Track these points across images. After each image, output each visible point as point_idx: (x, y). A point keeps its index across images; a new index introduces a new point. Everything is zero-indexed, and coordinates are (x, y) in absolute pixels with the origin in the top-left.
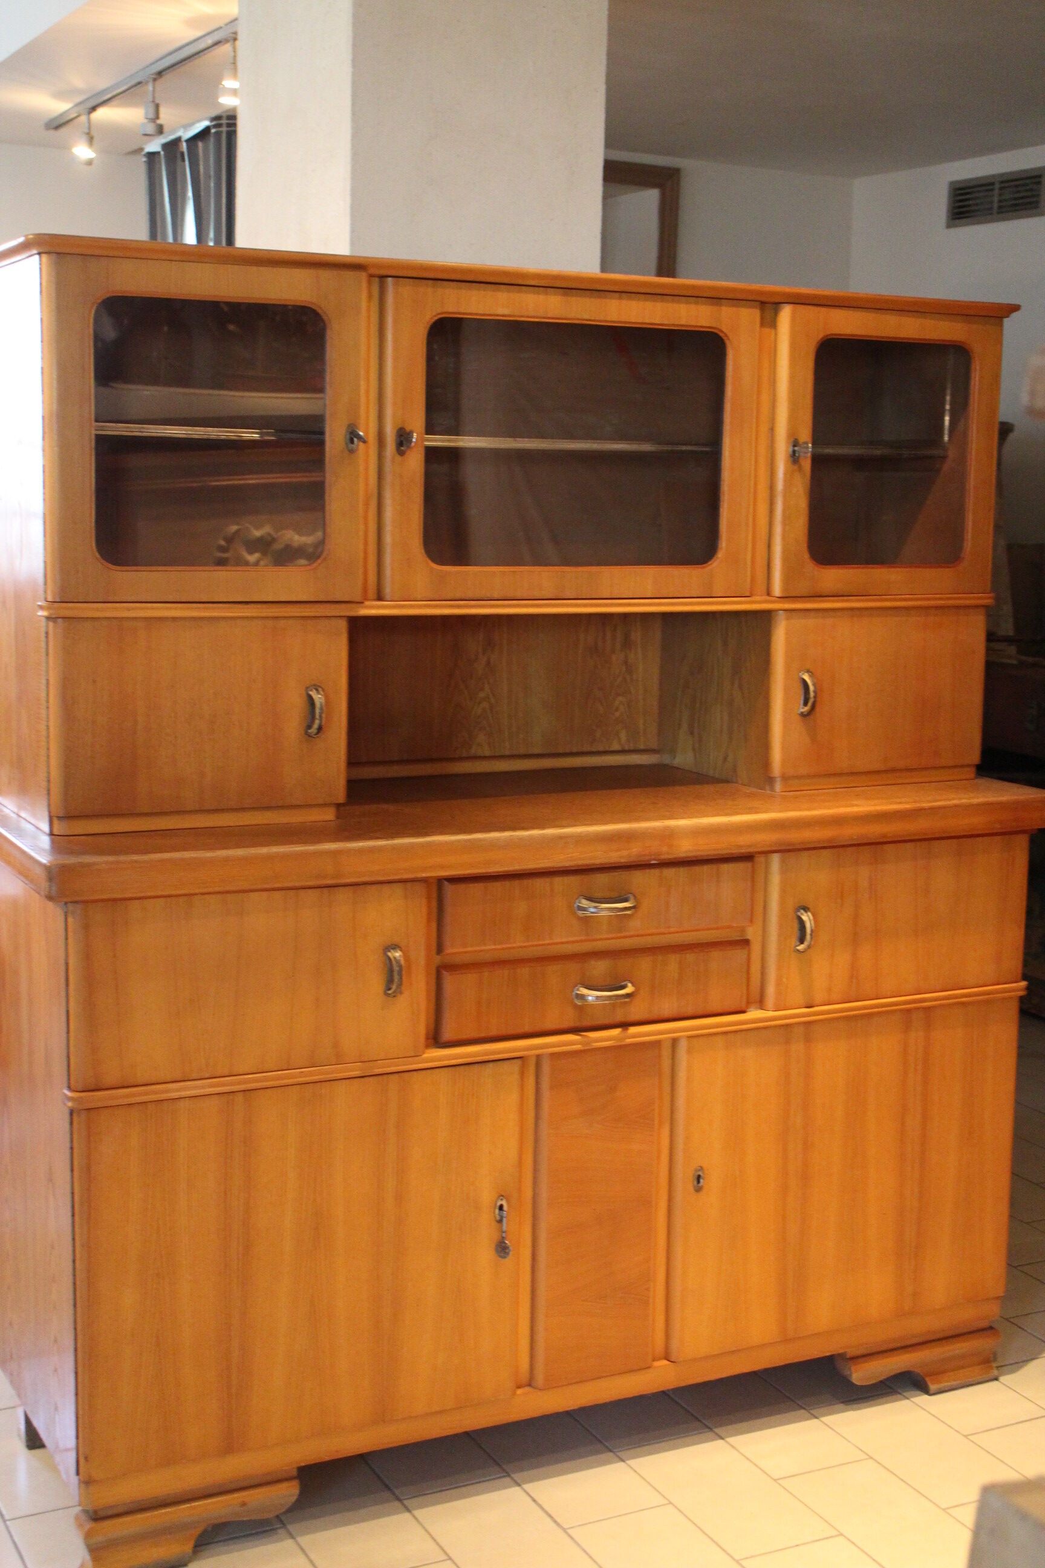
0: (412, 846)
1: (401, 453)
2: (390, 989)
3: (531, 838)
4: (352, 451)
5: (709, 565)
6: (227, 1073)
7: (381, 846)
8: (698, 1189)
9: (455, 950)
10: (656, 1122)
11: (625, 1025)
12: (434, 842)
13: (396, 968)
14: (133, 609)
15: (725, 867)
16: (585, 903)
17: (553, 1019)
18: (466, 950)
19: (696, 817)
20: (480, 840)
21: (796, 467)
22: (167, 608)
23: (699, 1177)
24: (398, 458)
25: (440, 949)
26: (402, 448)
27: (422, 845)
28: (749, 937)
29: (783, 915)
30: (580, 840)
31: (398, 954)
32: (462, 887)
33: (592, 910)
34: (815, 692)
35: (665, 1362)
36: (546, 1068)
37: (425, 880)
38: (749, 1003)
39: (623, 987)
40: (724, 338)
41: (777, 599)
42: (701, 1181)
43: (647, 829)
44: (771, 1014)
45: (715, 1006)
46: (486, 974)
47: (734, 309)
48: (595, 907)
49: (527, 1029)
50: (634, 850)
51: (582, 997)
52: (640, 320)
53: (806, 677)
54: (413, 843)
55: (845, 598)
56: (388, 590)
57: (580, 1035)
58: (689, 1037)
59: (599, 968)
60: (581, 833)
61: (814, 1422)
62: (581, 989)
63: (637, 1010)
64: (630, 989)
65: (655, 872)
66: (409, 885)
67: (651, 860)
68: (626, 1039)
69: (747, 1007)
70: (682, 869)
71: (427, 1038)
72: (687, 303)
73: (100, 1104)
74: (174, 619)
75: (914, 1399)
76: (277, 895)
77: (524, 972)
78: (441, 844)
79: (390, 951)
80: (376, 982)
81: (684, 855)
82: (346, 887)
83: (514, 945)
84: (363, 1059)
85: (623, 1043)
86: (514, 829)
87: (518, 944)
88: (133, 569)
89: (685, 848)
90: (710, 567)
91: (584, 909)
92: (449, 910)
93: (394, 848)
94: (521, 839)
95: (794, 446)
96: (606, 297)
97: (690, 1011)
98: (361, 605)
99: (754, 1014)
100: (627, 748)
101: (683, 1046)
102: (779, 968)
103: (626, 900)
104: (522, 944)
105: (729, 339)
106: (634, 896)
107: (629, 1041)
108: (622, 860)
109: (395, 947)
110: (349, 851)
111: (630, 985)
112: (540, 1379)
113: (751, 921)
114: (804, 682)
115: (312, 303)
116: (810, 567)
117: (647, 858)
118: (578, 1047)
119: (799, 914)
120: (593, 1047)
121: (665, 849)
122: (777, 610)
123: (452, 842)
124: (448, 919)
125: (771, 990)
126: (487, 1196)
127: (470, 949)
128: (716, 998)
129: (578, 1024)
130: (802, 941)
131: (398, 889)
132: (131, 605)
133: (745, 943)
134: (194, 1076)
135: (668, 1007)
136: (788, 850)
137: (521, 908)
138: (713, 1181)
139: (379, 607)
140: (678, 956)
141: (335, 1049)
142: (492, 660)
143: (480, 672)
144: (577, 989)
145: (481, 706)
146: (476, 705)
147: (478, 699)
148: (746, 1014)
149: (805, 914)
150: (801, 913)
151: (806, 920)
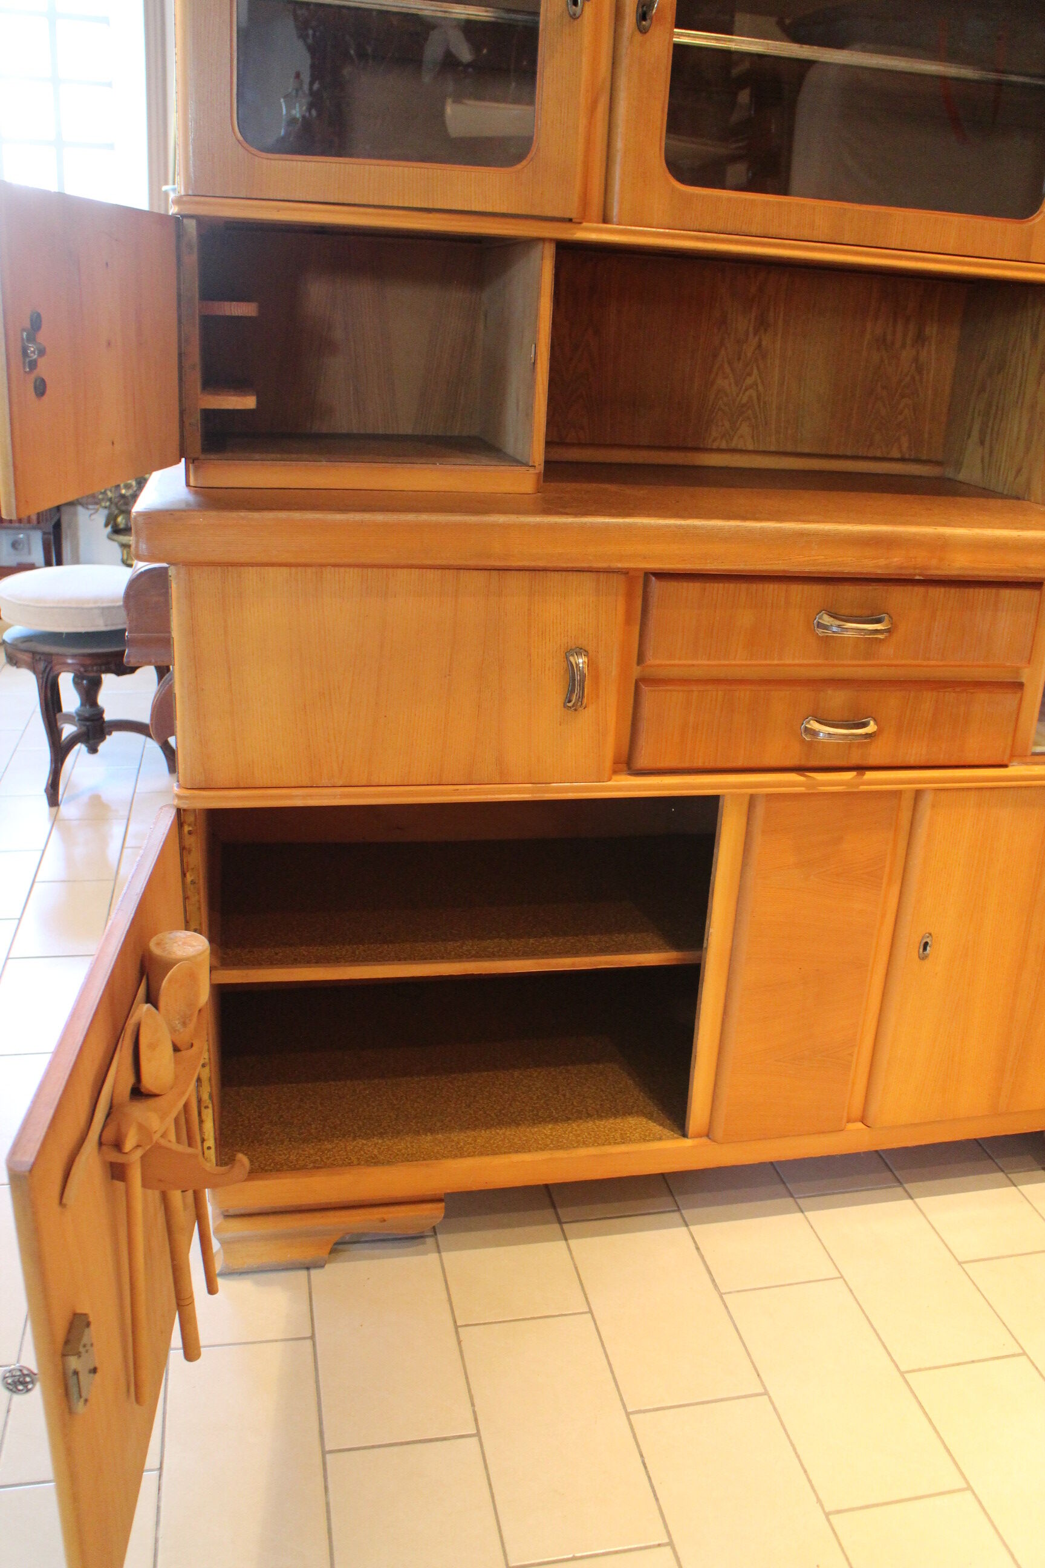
0: (607, 526)
1: (643, 31)
2: (570, 701)
3: (763, 531)
4: (574, 17)
5: (1030, 221)
7: (565, 524)
8: (923, 958)
9: (658, 662)
10: (885, 880)
11: (861, 769)
12: (636, 524)
13: (578, 678)
15: (1006, 593)
16: (826, 620)
17: (774, 753)
18: (672, 662)
19: (979, 527)
20: (695, 527)
23: (926, 944)
24: (638, 37)
25: (641, 659)
26: (644, 23)
27: (618, 527)
28: (1024, 680)
30: (826, 540)
31: (581, 661)
32: (672, 586)
33: (835, 629)
35: (860, 1125)
36: (760, 811)
37: (625, 572)
38: (1012, 756)
39: (864, 725)
42: (928, 948)
43: (915, 534)
45: (971, 758)
46: (695, 692)
48: (839, 626)
49: (740, 763)
50: (896, 559)
51: (814, 733)
54: (608, 523)
56: (615, 211)
57: (805, 776)
58: (936, 790)
59: (837, 700)
60: (829, 531)
62: (812, 722)
63: (877, 753)
64: (872, 728)
65: (920, 590)
66: (602, 576)
67: (915, 575)
68: (860, 784)
69: (1010, 760)
70: (953, 591)
71: (616, 762)
76: (431, 574)
77: (744, 694)
78: (645, 528)
79: (573, 655)
80: (554, 691)
81: (955, 573)
82: (521, 572)
83: (733, 662)
84: (533, 779)
85: (856, 789)
86: (744, 518)
87: (738, 662)
88: (284, 158)
89: (959, 564)
90: (1031, 224)
91: (825, 627)
92: (654, 612)
93: (583, 527)
94: (751, 531)
97: (942, 760)
99: (1016, 770)
100: (907, 456)
101: (927, 799)
103: (878, 621)
104: (744, 662)
106: (890, 617)
107: (863, 788)
108: (879, 571)
109: (580, 651)
110: (522, 526)
111: (872, 723)
112: (719, 1132)
113: (1029, 661)
117: (912, 571)
118: (802, 790)
120: (824, 791)
121: (934, 562)
123: (659, 528)
124: (652, 623)
127: (677, 662)
128: (974, 747)
129: (804, 763)
131: (588, 580)
132: (281, 204)
133: (1021, 685)
134: (324, 782)
135: (915, 752)
137: (746, 618)
138: (940, 951)
139: (601, 231)
140: (935, 693)
141: (498, 767)
142: (764, 343)
143: (749, 354)
144: (808, 722)
145: (747, 393)
146: (742, 392)
147: (744, 385)
148: (1007, 769)
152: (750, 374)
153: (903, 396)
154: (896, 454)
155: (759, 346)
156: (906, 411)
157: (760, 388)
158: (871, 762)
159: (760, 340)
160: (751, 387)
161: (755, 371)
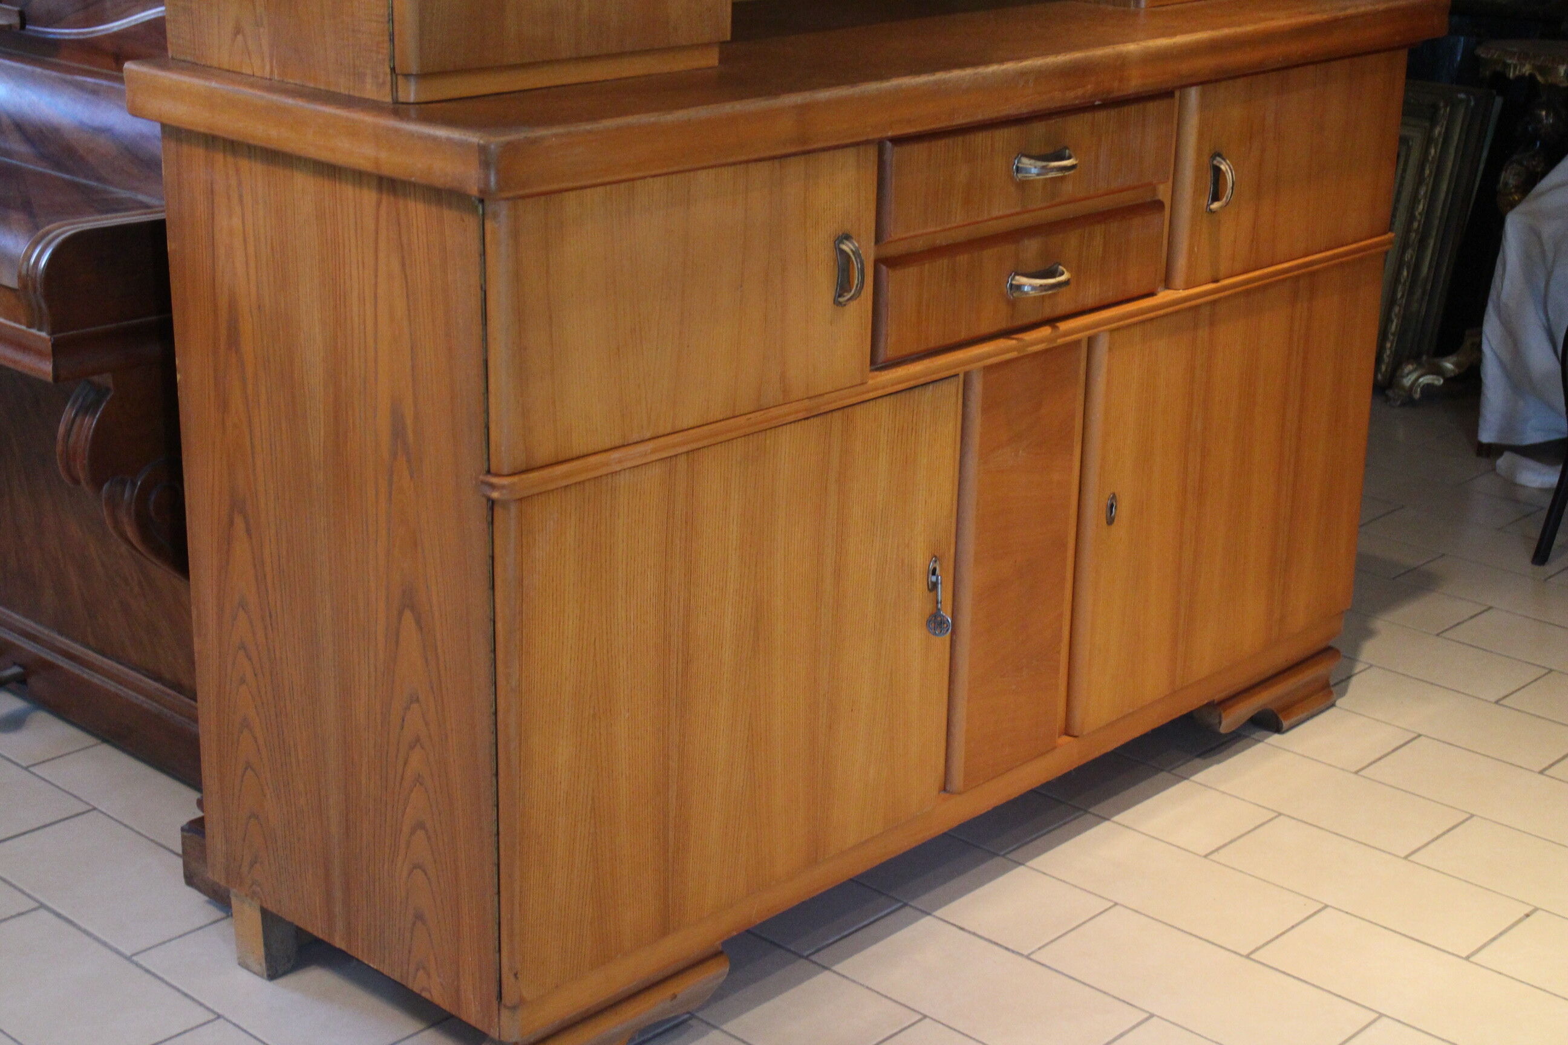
2: (839, 296)
6: (669, 430)
8: (1110, 521)
9: (892, 237)
11: (1053, 321)
13: (857, 266)
15: (1151, 107)
16: (1023, 162)
17: (989, 319)
18: (908, 234)
23: (1111, 507)
25: (879, 237)
28: (1159, 197)
29: (1198, 168)
31: (849, 247)
32: (907, 150)
33: (1033, 171)
35: (1066, 739)
36: (975, 387)
38: (1161, 282)
39: (1059, 273)
42: (1113, 510)
43: (1101, 57)
44: (1183, 293)
45: (1133, 288)
46: (927, 266)
48: (1036, 167)
49: (963, 335)
51: (1019, 287)
57: (1013, 339)
58: (1112, 331)
59: (1032, 247)
60: (1041, 66)
61: (1184, 784)
62: (1019, 277)
63: (1063, 302)
64: (1065, 274)
65: (1090, 118)
67: (1095, 101)
68: (1057, 339)
69: (1158, 287)
71: (870, 359)
73: (536, 491)
75: (1267, 741)
77: (963, 259)
79: (842, 243)
80: (827, 287)
81: (1130, 90)
83: (953, 224)
84: (811, 394)
85: (1055, 345)
87: (957, 222)
91: (1023, 171)
92: (893, 182)
97: (1110, 296)
99: (1164, 296)
101: (1102, 345)
102: (1192, 235)
103: (1068, 156)
104: (962, 223)
106: (1077, 150)
107: (1060, 341)
109: (847, 237)
112: (958, 780)
113: (1162, 177)
117: (1096, 98)
118: (1011, 355)
119: (1215, 162)
120: (1030, 352)
124: (892, 193)
125: (1181, 263)
126: (921, 561)
127: (912, 233)
128: (1134, 278)
129: (1013, 324)
130: (1216, 197)
131: (851, 152)
133: (1159, 205)
134: (635, 437)
135: (1092, 293)
136: (1208, 81)
137: (962, 174)
138: (1124, 510)
140: (1103, 226)
141: (782, 385)
144: (1013, 279)
148: (1155, 297)
149: (1224, 163)
150: (1218, 161)
151: (1227, 170)
158: (1060, 310)
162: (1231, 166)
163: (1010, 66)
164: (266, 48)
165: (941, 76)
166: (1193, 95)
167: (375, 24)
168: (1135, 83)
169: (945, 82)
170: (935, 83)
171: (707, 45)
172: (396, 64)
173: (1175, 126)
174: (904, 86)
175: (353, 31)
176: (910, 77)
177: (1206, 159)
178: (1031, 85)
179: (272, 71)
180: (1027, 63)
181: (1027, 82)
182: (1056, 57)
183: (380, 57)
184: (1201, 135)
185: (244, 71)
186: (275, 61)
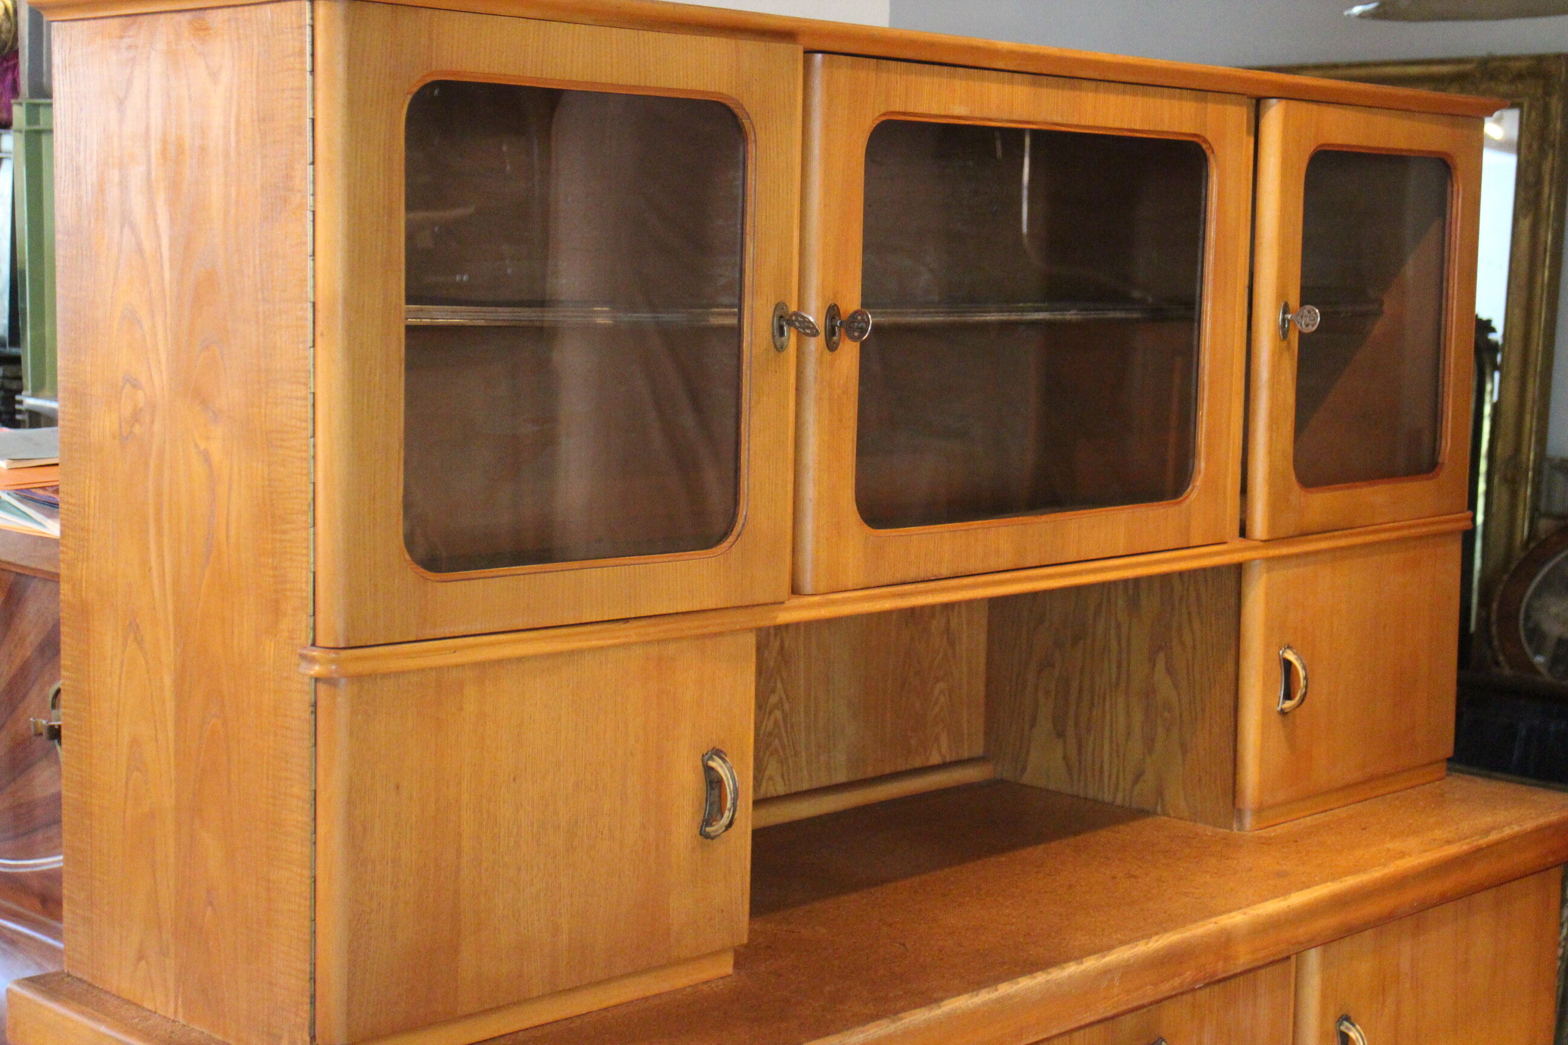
1: (832, 347)
4: (778, 350)
5: (1183, 499)
14: (463, 648)
21: (1285, 344)
22: (514, 642)
24: (827, 355)
26: (834, 339)
29: (1323, 1038)
34: (1306, 678)
40: (1208, 152)
41: (1262, 543)
47: (1220, 106)
50: (1188, 974)
52: (1117, 125)
53: (1290, 656)
55: (1328, 535)
56: (808, 581)
72: (1170, 97)
74: (519, 660)
88: (460, 577)
90: (1187, 502)
95: (1285, 312)
96: (1081, 89)
98: (783, 606)
100: (948, 759)
105: (1213, 152)
114: (1288, 665)
115: (731, 98)
116: (1297, 493)
119: (1342, 1028)
122: (1254, 559)
132: (459, 641)
136: (1328, 941)
139: (795, 609)
142: (786, 645)
143: (772, 664)
145: (772, 717)
146: (766, 716)
147: (769, 705)
149: (1353, 1029)
150: (1345, 1026)
151: (1357, 1038)
152: (773, 691)
153: (937, 680)
154: (935, 759)
155: (782, 647)
156: (942, 699)
157: (786, 707)
159: (782, 642)
160: (775, 707)
161: (779, 685)
162: (1362, 1032)
163: (1091, 963)
164: (171, 984)
165: (1005, 989)
166: (1313, 957)
167: (293, 981)
168: (1243, 958)
169: (1010, 997)
170: (998, 1001)
171: (716, 953)
172: (316, 1032)
173: (1292, 994)
174: (959, 1011)
175: (270, 983)
176: (966, 996)
177: (1331, 1025)
178: (1117, 982)
179: (176, 1012)
180: (1114, 957)
181: (1112, 979)
182: (1147, 944)
183: (299, 1020)
184: (1324, 997)
185: (146, 1005)
186: (180, 999)
